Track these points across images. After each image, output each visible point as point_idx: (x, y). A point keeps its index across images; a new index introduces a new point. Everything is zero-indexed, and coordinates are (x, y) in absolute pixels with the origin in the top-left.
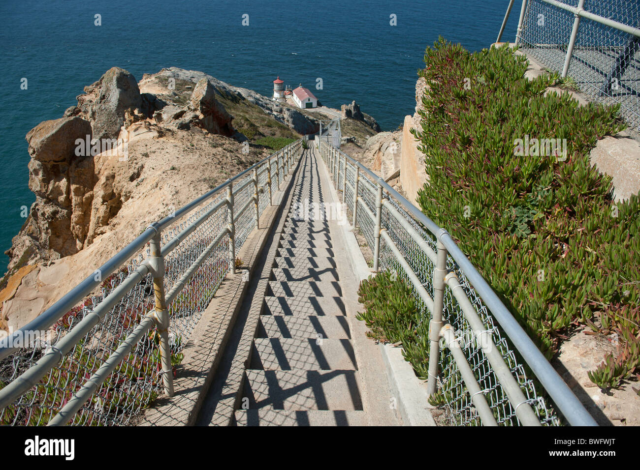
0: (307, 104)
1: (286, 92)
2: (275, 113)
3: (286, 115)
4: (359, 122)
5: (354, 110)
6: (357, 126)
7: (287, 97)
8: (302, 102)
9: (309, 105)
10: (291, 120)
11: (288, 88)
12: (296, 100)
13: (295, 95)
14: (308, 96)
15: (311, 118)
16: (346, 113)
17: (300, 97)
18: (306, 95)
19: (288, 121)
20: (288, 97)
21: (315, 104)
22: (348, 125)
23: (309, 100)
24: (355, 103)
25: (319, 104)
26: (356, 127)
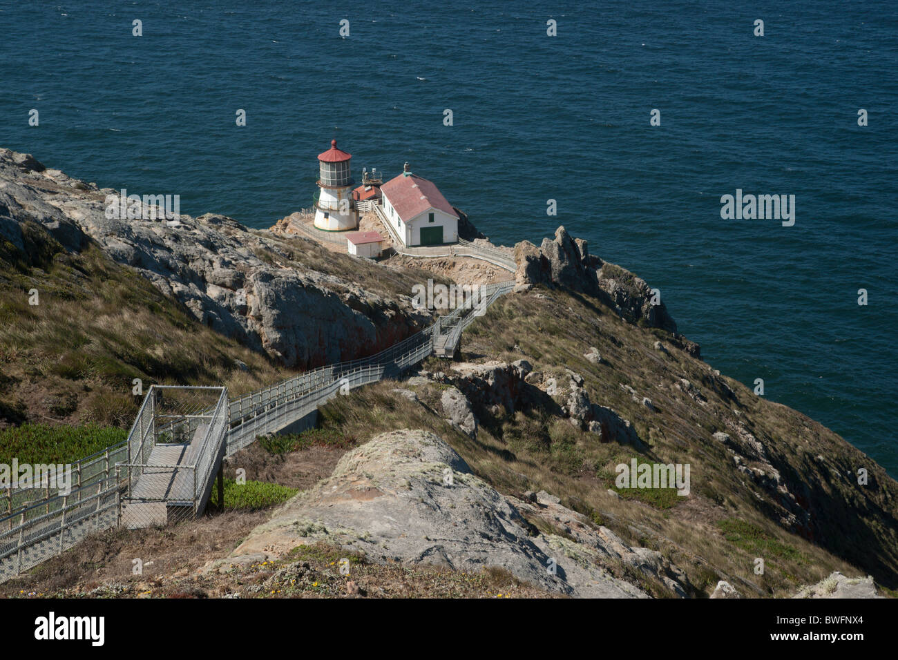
0: (424, 231)
1: (363, 189)
2: (213, 292)
3: (252, 297)
4: (572, 300)
5: (561, 258)
6: (562, 314)
7: (361, 206)
8: (409, 225)
9: (431, 237)
10: (268, 314)
11: (369, 177)
12: (388, 215)
13: (387, 202)
14: (427, 206)
15: (371, 297)
16: (528, 270)
17: (400, 208)
18: (422, 203)
19: (259, 318)
20: (366, 206)
21: (450, 232)
22: (527, 315)
23: (431, 218)
24: (565, 234)
25: (467, 232)
26: (553, 322)
